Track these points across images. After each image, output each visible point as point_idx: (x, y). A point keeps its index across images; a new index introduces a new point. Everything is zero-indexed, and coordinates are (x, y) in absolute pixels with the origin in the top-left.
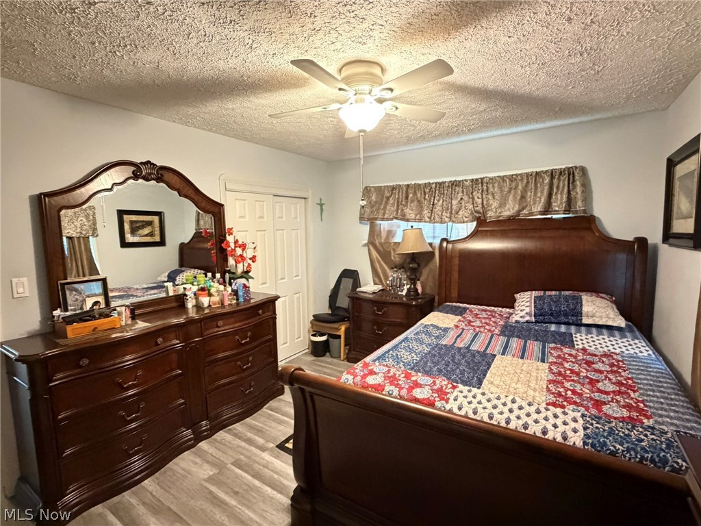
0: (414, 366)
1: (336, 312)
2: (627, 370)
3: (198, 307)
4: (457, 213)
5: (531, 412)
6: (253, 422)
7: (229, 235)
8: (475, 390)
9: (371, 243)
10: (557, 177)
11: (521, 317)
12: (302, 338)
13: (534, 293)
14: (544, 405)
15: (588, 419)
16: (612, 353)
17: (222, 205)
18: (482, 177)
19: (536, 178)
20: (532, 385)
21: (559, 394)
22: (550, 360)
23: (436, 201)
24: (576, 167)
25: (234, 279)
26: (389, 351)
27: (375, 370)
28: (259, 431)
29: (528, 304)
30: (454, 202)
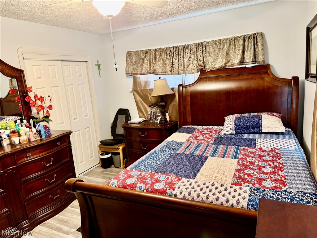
0: (157, 169)
1: (116, 138)
2: (281, 159)
3: (12, 145)
4: (188, 67)
5: (222, 190)
6: (61, 217)
7: (30, 92)
8: (191, 180)
9: (135, 90)
10: (247, 40)
11: (227, 131)
12: (94, 157)
13: (235, 116)
14: (230, 185)
15: (253, 190)
16: (275, 149)
17: (22, 71)
18: (202, 42)
19: (235, 41)
20: (226, 174)
21: (240, 177)
22: (240, 157)
23: (174, 60)
24: (258, 33)
25: (37, 123)
26: (143, 160)
27: (132, 174)
28: (64, 222)
29: (231, 123)
30: (186, 60)
